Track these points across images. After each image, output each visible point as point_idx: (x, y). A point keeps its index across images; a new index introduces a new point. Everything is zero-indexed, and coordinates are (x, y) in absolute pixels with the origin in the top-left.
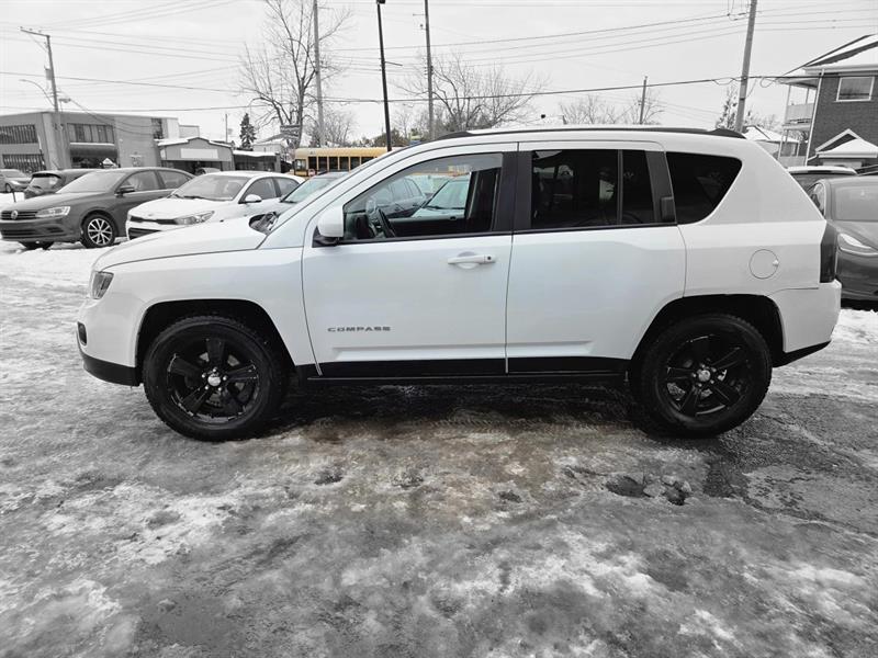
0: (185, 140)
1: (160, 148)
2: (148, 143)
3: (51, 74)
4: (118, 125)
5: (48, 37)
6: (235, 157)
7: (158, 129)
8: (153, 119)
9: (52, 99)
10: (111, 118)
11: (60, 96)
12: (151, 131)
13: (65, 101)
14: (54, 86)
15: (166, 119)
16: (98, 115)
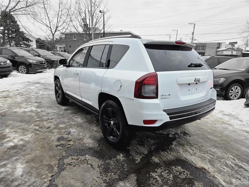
0: (226, 49)
1: (218, 51)
2: (214, 50)
3: (193, 34)
4: (207, 46)
5: (195, 24)
6: (243, 53)
7: (219, 46)
8: (218, 43)
9: (192, 40)
10: (206, 44)
11: (194, 39)
12: (216, 46)
13: (195, 40)
14: (193, 36)
15: (222, 43)
16: (203, 43)
